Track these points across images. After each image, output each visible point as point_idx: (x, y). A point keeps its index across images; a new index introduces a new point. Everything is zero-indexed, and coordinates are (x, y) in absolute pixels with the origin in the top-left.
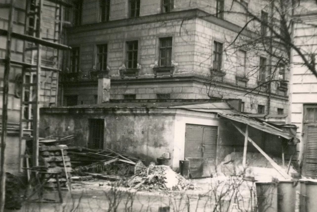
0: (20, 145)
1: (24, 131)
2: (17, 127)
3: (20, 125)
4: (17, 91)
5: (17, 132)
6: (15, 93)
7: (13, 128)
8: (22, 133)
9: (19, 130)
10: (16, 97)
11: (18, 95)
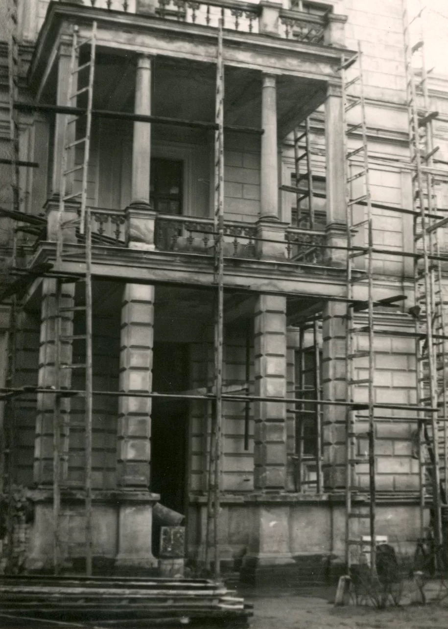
0: (422, 515)
1: (426, 498)
2: (417, 494)
3: (420, 491)
4: (415, 450)
5: (418, 501)
6: (413, 453)
7: (413, 495)
8: (424, 501)
9: (419, 498)
10: (414, 457)
11: (416, 455)
